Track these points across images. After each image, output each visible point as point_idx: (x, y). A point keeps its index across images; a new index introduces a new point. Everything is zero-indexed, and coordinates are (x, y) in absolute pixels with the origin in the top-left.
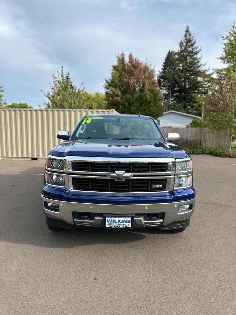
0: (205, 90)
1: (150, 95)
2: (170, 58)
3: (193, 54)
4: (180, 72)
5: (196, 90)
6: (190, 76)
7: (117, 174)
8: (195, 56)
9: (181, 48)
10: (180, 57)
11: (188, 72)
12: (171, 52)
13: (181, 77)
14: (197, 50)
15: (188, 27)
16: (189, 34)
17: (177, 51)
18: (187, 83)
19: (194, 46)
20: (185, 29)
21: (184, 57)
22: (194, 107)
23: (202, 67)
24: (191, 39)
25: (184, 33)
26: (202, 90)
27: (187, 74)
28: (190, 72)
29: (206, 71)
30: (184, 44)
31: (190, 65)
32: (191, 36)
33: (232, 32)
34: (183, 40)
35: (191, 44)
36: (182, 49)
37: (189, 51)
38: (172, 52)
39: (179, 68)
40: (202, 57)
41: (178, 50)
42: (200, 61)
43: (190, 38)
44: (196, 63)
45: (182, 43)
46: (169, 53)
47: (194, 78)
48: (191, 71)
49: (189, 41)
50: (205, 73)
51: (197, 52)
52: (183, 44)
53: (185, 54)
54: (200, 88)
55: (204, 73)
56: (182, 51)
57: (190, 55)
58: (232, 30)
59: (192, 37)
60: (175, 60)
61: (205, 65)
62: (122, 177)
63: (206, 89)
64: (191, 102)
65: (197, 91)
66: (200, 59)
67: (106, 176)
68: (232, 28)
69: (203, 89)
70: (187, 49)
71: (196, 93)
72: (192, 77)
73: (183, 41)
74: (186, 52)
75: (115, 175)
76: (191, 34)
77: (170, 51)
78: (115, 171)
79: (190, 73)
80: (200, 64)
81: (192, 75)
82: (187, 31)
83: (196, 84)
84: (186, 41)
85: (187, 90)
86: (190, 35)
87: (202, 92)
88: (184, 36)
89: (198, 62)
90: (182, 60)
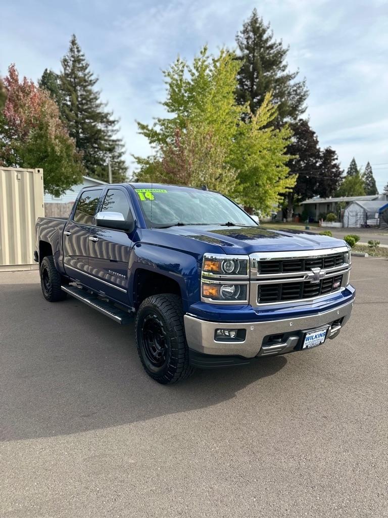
0: (109, 145)
1: (60, 146)
2: (48, 82)
3: (87, 84)
4: (68, 110)
5: (96, 144)
6: (84, 119)
7: (314, 273)
8: (89, 88)
9: (65, 69)
10: (64, 84)
11: (80, 112)
12: (48, 72)
13: (71, 119)
14: (92, 78)
15: (74, 36)
16: (77, 48)
17: (59, 74)
18: (80, 130)
19: (87, 71)
20: (71, 39)
21: (72, 86)
22: (96, 170)
23: (103, 108)
24: (81, 58)
25: (69, 45)
26: (105, 146)
27: (79, 116)
28: (83, 112)
29: (109, 116)
30: (71, 63)
31: (84, 101)
32: (81, 53)
33: (176, 69)
34: (68, 56)
35: (81, 65)
36: (67, 72)
37: (79, 78)
38: (51, 73)
39: (65, 102)
40: (101, 91)
41: (61, 72)
42: (99, 98)
43: (79, 56)
44: (92, 99)
45: (65, 60)
46: (45, 72)
47: (90, 123)
48: (86, 111)
49: (77, 60)
50: (108, 118)
51: (92, 82)
52: (68, 62)
53: (72, 80)
54: (102, 140)
55: (106, 118)
56: (67, 75)
57: (82, 84)
58: (176, 65)
59: (83, 56)
60: (57, 87)
61: (106, 105)
62: (319, 276)
63: (111, 143)
64: (90, 163)
65: (96, 146)
66: (99, 94)
67: (302, 277)
68: (176, 63)
69: (107, 143)
70: (76, 72)
71: (96, 148)
72: (87, 121)
73: (67, 58)
74: (75, 78)
75: (313, 274)
76: (80, 49)
77: (46, 70)
78: (313, 269)
79: (84, 115)
80: (98, 102)
81: (88, 118)
82: (73, 43)
83: (96, 133)
84: (73, 59)
85: (81, 141)
86: (78, 51)
87: (106, 147)
88: (69, 50)
89: (96, 99)
90: (69, 90)
